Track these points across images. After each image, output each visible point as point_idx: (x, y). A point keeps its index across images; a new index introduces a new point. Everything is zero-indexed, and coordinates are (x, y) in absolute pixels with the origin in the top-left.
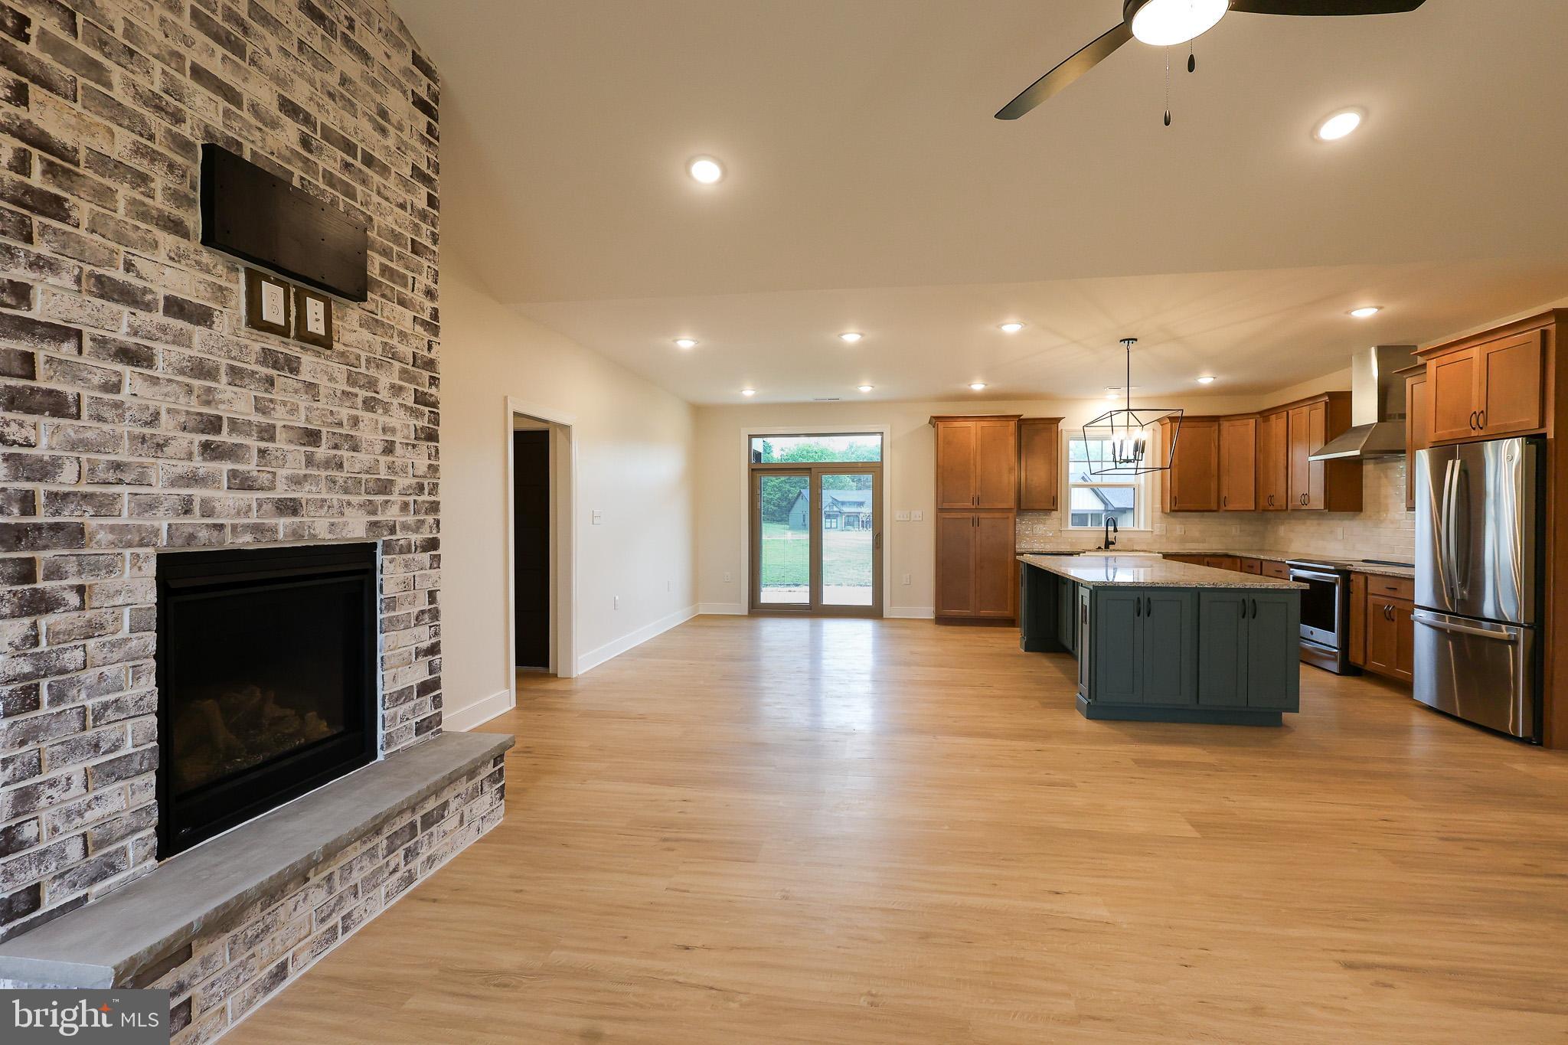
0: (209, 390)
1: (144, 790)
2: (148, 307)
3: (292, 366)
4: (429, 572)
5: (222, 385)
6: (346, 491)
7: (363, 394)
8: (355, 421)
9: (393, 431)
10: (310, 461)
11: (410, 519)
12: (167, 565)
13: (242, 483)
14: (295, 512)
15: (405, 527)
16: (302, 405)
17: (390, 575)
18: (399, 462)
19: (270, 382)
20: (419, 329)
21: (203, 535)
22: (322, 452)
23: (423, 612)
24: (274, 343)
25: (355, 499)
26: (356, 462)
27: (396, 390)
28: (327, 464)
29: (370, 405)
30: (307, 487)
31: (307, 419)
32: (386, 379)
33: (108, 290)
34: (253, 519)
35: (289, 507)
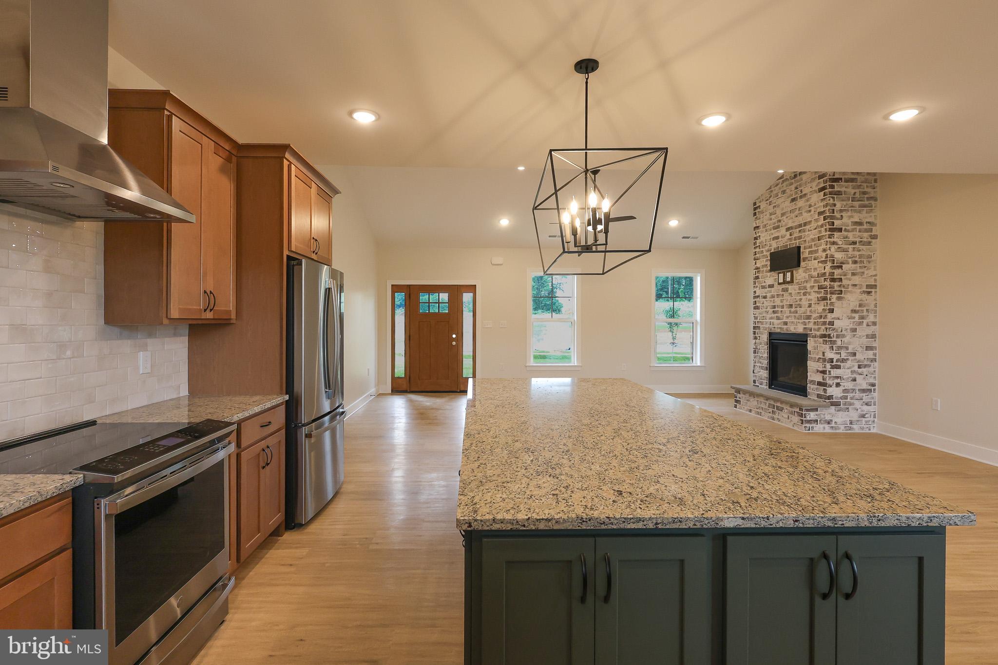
0: (774, 300)
1: (765, 374)
2: (766, 288)
3: (786, 290)
4: (822, 345)
5: (776, 299)
6: (798, 319)
7: (802, 291)
8: (801, 299)
9: (811, 300)
10: (790, 312)
11: (816, 327)
12: (770, 334)
13: (778, 318)
14: (786, 324)
15: (815, 330)
16: (789, 298)
17: (811, 344)
18: (813, 309)
19: (783, 295)
20: (820, 264)
21: (773, 329)
22: (793, 310)
23: (820, 358)
24: (784, 286)
25: (800, 321)
26: (801, 311)
27: (812, 287)
28: (794, 313)
29: (805, 294)
30: (789, 318)
31: (790, 302)
32: (808, 285)
33: (763, 287)
34: (780, 326)
35: (786, 323)
